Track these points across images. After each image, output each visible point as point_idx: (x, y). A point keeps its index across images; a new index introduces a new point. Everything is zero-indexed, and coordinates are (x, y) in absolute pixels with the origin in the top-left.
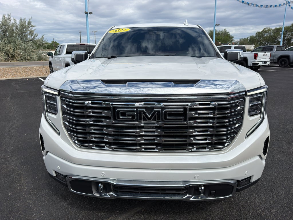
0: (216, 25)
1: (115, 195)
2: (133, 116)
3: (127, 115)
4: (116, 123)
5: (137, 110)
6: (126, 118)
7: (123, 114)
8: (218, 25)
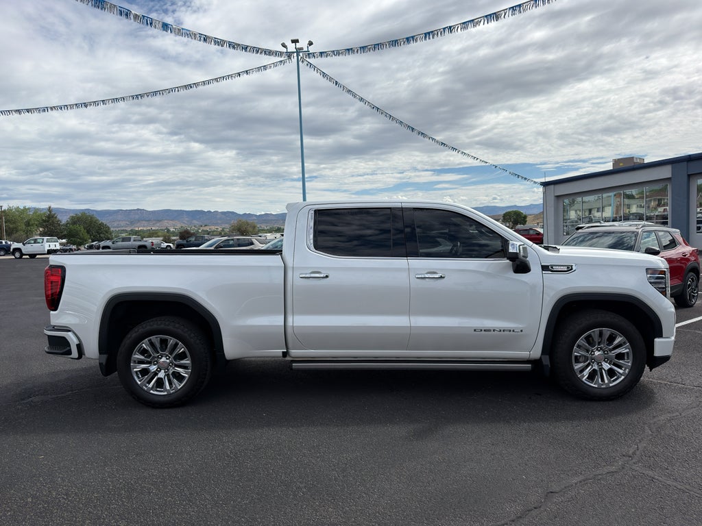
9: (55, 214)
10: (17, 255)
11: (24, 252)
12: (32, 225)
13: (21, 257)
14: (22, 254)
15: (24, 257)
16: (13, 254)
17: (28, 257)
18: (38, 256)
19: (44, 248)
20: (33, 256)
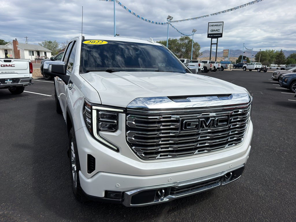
0: (116, 35)
1: (175, 197)
2: (197, 125)
3: (192, 125)
4: (183, 133)
5: (199, 120)
6: (192, 127)
7: (189, 125)
8: (118, 35)
9: (283, 53)
10: (244, 69)
11: (247, 68)
12: (274, 58)
13: (245, 70)
14: (246, 69)
15: (247, 70)
16: (243, 69)
17: (249, 70)
18: (252, 70)
19: (254, 67)
20: (250, 70)
